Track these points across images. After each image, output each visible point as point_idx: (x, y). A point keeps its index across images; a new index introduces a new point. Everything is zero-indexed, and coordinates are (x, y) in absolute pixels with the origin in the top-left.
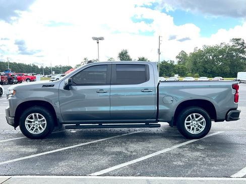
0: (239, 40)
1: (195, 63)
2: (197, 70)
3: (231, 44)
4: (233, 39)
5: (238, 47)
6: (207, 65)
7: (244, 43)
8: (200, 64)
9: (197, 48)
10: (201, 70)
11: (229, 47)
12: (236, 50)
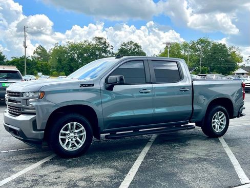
0: (101, 38)
1: (60, 61)
2: (63, 68)
3: (94, 42)
4: (96, 37)
5: (101, 47)
6: (72, 63)
7: (105, 42)
8: (65, 62)
9: (58, 44)
10: (66, 69)
11: (92, 45)
12: (99, 49)
